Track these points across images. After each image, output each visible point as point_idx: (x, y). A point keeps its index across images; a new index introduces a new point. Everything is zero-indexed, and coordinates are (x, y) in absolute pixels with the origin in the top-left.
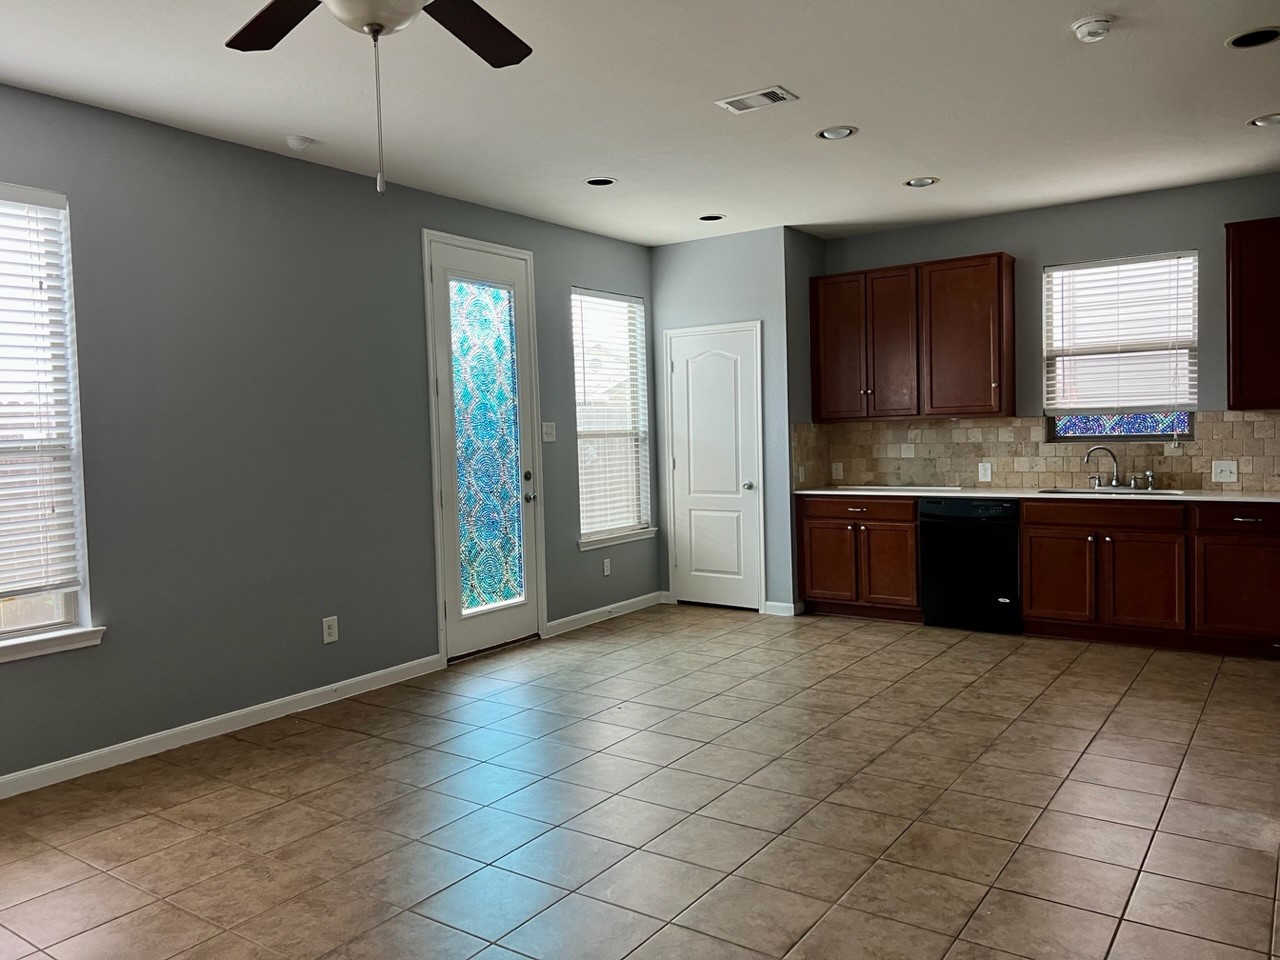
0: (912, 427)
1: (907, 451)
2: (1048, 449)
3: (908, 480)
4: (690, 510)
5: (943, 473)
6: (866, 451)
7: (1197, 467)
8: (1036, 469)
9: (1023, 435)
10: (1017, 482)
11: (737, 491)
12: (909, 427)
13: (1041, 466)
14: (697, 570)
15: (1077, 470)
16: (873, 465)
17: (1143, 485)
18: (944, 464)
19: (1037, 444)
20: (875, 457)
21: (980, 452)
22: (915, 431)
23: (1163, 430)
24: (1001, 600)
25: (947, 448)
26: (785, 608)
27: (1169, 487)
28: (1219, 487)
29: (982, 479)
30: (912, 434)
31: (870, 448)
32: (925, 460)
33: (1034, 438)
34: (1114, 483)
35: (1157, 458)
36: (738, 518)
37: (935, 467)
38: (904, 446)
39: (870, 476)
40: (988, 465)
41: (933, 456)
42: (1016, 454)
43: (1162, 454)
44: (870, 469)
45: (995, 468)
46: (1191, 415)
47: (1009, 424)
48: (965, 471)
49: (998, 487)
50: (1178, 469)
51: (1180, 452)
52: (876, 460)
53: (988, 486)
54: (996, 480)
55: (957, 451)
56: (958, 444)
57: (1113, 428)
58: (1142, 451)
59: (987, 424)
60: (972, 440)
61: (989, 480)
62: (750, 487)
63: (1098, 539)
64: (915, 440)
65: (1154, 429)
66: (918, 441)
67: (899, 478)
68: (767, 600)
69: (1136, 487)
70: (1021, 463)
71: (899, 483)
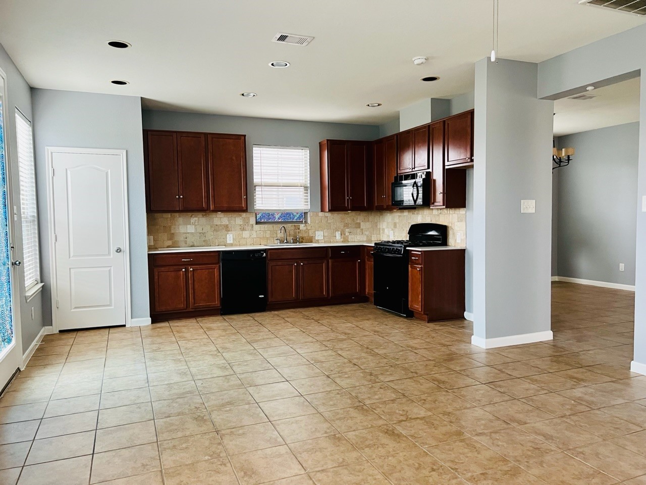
0: (193, 216)
1: (191, 229)
2: (257, 227)
3: (191, 244)
4: (70, 269)
5: (209, 239)
6: (167, 229)
7: (311, 235)
8: (252, 236)
9: (246, 221)
10: (245, 243)
11: (109, 253)
12: (191, 216)
13: (254, 235)
14: (76, 308)
15: (269, 236)
16: (172, 236)
17: (295, 241)
18: (210, 235)
19: (252, 225)
20: (172, 232)
21: (227, 228)
22: (195, 219)
23: (297, 219)
24: (260, 296)
25: (211, 227)
26: (146, 320)
27: (302, 242)
28: (318, 241)
29: (228, 242)
30: (193, 220)
31: (170, 227)
32: (200, 233)
33: (251, 223)
34: (285, 241)
35: (298, 230)
36: (110, 271)
37: (205, 237)
38: (188, 226)
39: (170, 243)
40: (231, 235)
41: (204, 231)
42: (243, 229)
43: (299, 229)
44: (171, 239)
45: (234, 236)
46: (306, 213)
47: (241, 215)
48: (220, 238)
49: (236, 245)
50: (305, 235)
51: (305, 228)
52: (173, 234)
53: (231, 245)
54: (235, 243)
55: (216, 229)
56: (217, 225)
57: (279, 218)
58: (293, 228)
59: (231, 216)
60: (224, 223)
61: (232, 242)
62: (119, 250)
63: (298, 264)
64: (195, 223)
65: (293, 219)
66: (196, 224)
67: (186, 243)
68: (132, 318)
69: (293, 243)
70: (246, 234)
71: (186, 246)
